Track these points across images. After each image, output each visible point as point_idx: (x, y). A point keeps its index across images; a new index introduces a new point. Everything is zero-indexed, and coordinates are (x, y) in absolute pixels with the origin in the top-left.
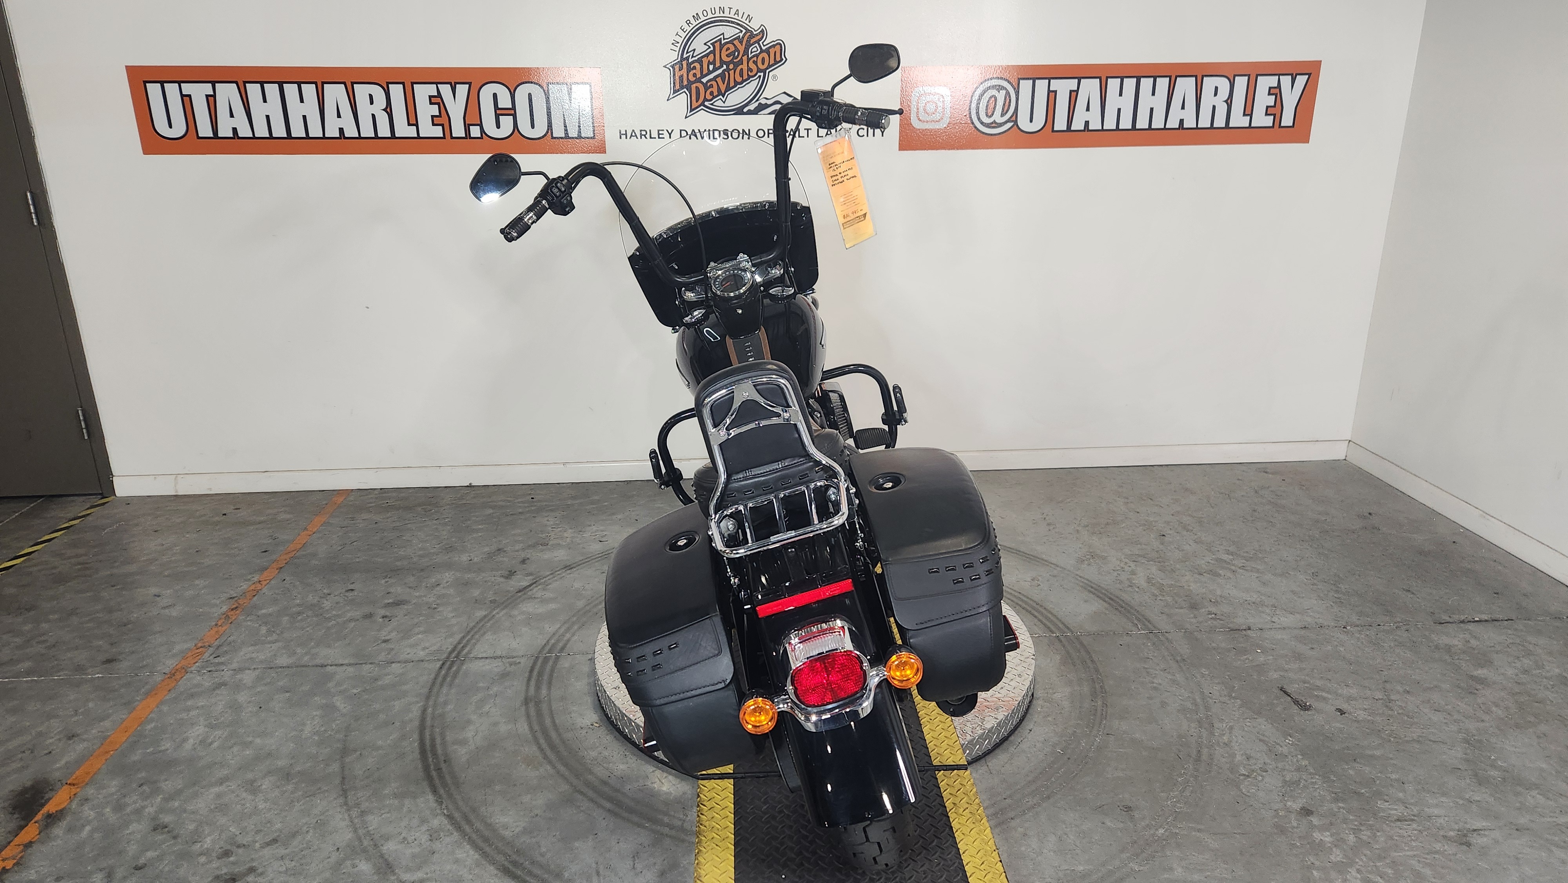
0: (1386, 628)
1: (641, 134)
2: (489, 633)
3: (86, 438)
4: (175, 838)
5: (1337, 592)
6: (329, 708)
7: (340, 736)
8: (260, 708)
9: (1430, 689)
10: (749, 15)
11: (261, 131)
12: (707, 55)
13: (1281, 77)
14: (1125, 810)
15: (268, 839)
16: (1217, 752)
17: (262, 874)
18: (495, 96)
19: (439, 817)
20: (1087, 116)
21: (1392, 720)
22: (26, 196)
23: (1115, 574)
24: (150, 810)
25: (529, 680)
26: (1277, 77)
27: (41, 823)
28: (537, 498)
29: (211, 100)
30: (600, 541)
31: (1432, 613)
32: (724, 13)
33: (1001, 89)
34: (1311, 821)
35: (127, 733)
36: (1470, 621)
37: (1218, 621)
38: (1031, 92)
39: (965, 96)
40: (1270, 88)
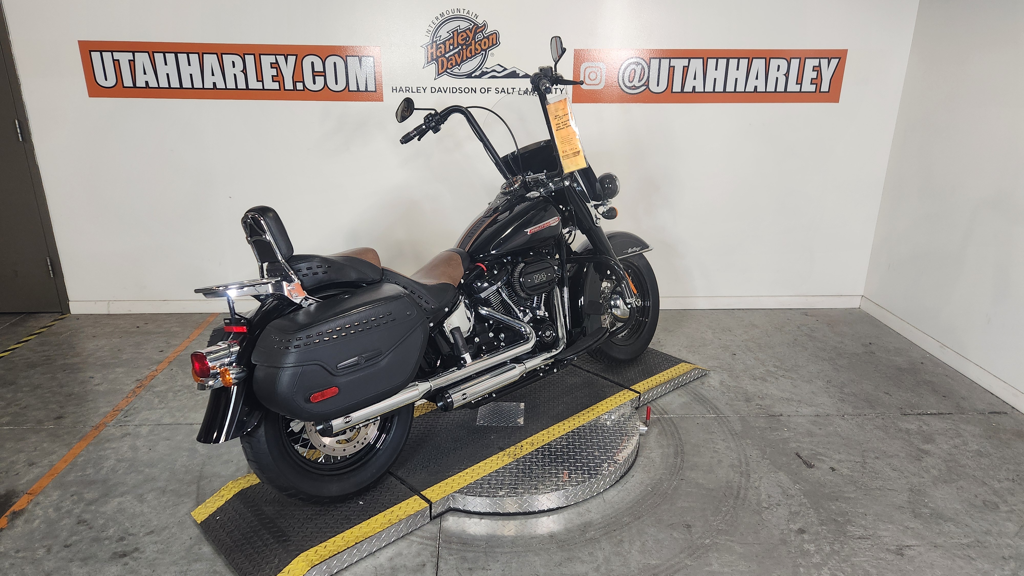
0: (869, 417)
1: (406, 89)
3: (52, 276)
4: (91, 528)
5: (841, 393)
6: (193, 451)
7: (198, 468)
8: (150, 449)
9: (892, 456)
10: (476, 14)
11: (164, 83)
12: (449, 40)
13: (821, 60)
14: (687, 527)
15: (148, 531)
16: (750, 493)
17: (143, 552)
18: (312, 63)
20: (694, 83)
21: (864, 475)
22: (15, 122)
24: (77, 511)
26: (819, 60)
27: (9, 517)
29: (132, 63)
31: (900, 408)
32: (460, 12)
33: (639, 65)
34: (804, 537)
35: (66, 463)
36: (924, 414)
37: (762, 410)
38: (658, 67)
39: (615, 68)
40: (814, 67)
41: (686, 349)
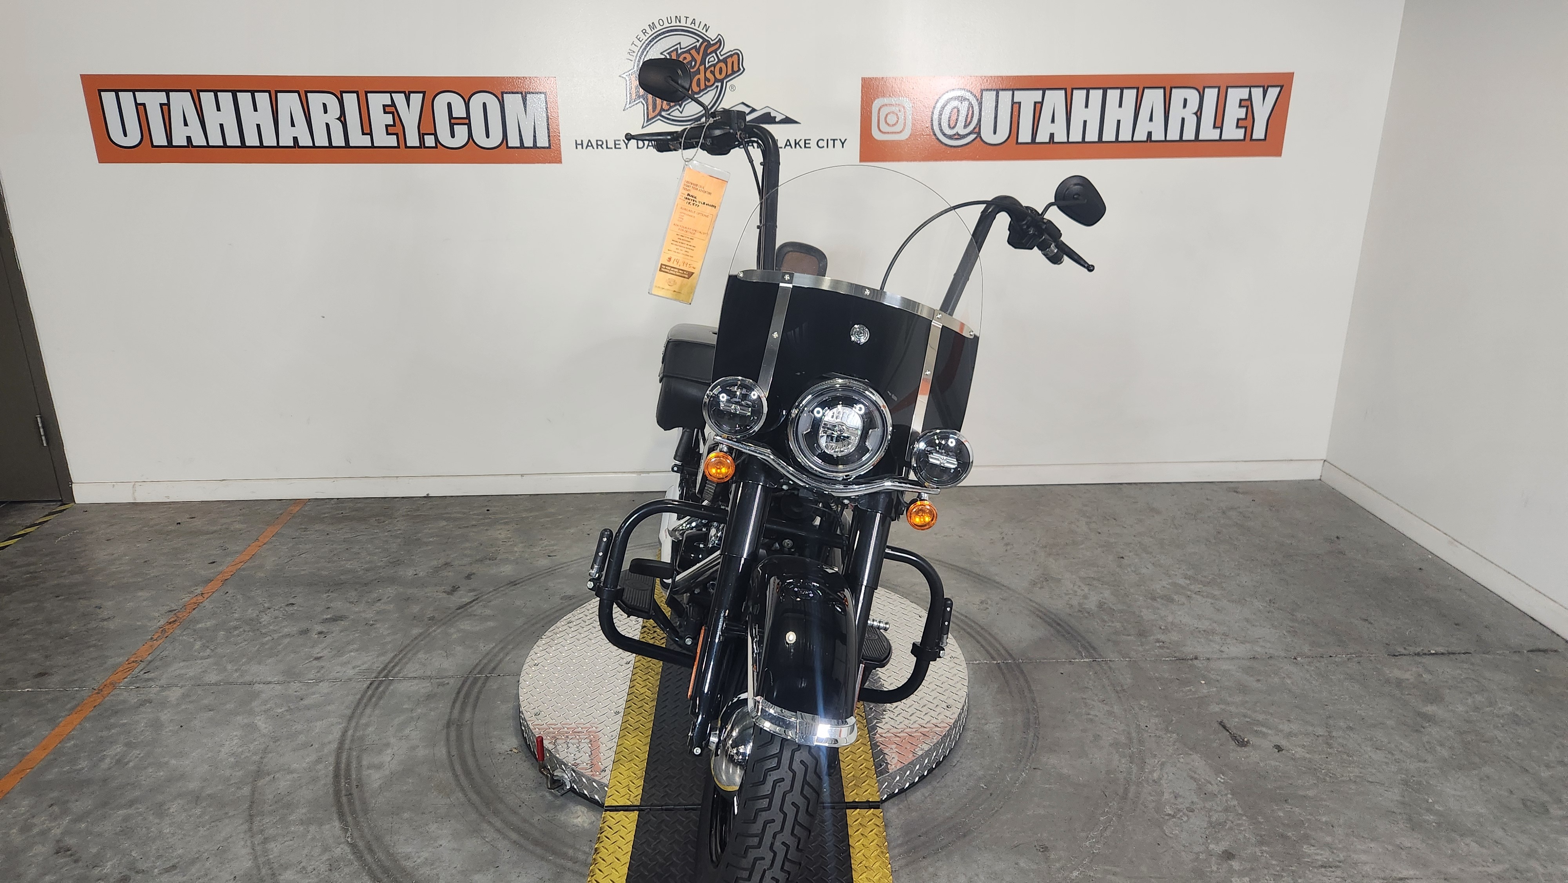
0: (1337, 659)
1: (597, 144)
2: (422, 652)
3: (45, 445)
4: (76, 861)
5: (1292, 620)
6: (251, 728)
7: (256, 758)
8: (181, 727)
9: (1375, 726)
10: (706, 25)
11: (215, 139)
13: (1252, 89)
14: (1042, 850)
15: (168, 864)
16: (1145, 790)
18: (449, 105)
19: (342, 846)
20: (1052, 128)
21: (1330, 759)
23: (1067, 598)
24: (56, 832)
25: (454, 702)
26: (1248, 89)
28: (492, 510)
29: (166, 108)
30: (549, 556)
31: (1387, 644)
32: (680, 22)
33: (964, 101)
34: (1231, 865)
35: (46, 751)
36: (1425, 654)
37: (1165, 650)
38: (995, 104)
39: (927, 106)
40: (1241, 101)
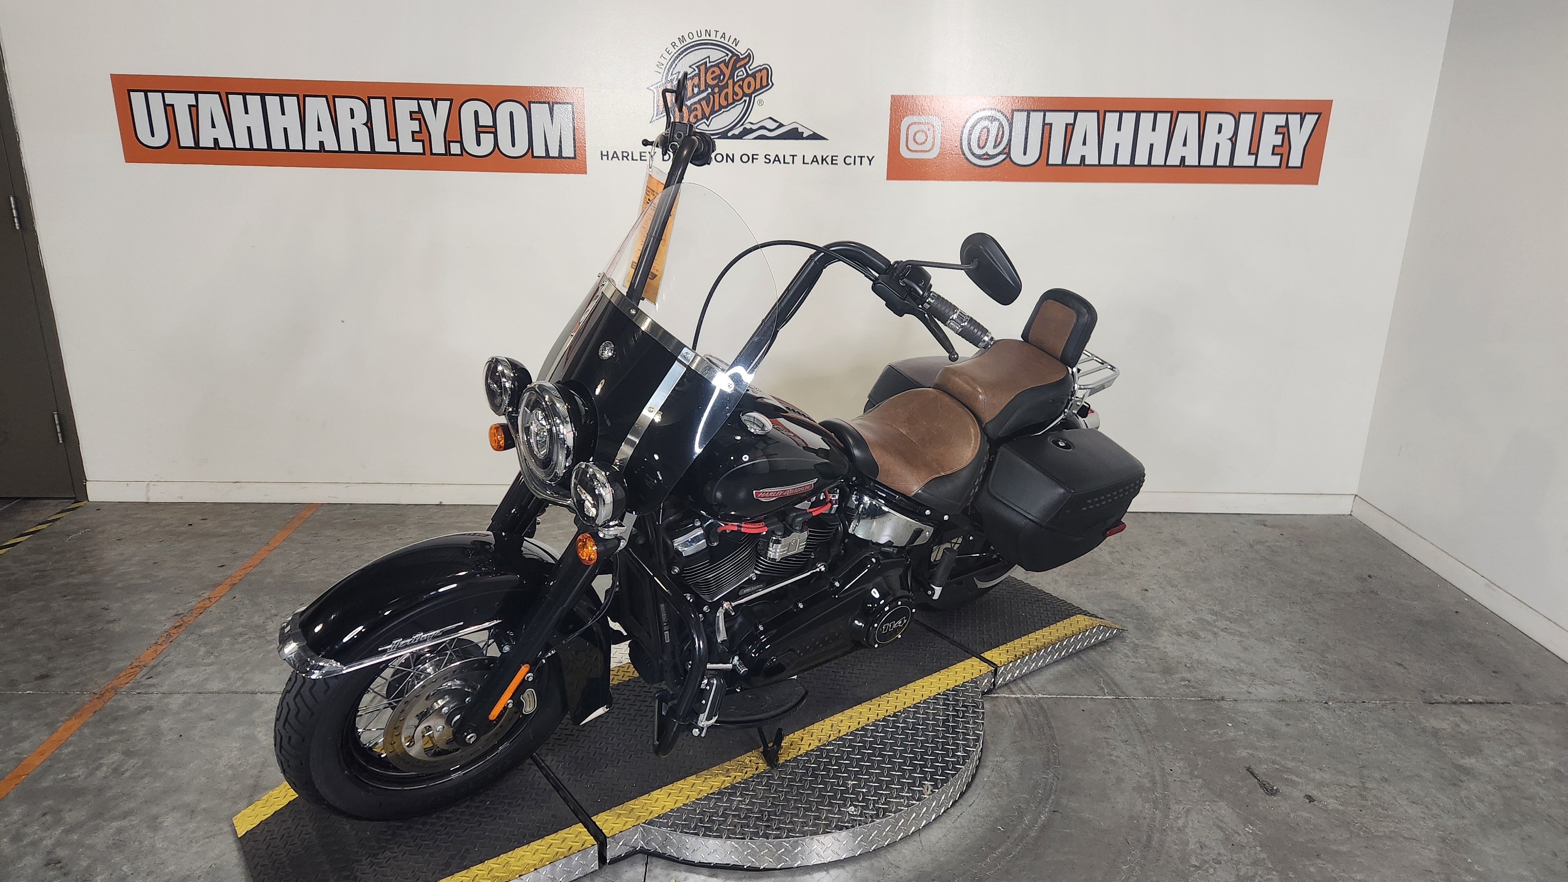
0: (1370, 705)
1: (623, 155)
3: (61, 442)
4: (65, 875)
5: (1323, 662)
6: (252, 739)
7: (255, 772)
8: (181, 736)
9: (1410, 777)
10: (735, 39)
11: (242, 142)
12: (692, 78)
13: (1289, 116)
16: (1169, 839)
18: (476, 113)
20: (1084, 151)
21: (1364, 812)
22: (9, 198)
24: (48, 842)
26: (1285, 116)
29: (193, 110)
31: (1423, 691)
32: (710, 35)
33: (994, 120)
35: (43, 756)
36: (1463, 703)
37: (1191, 689)
38: (1025, 125)
39: (956, 125)
40: (1277, 127)
41: (1066, 579)
